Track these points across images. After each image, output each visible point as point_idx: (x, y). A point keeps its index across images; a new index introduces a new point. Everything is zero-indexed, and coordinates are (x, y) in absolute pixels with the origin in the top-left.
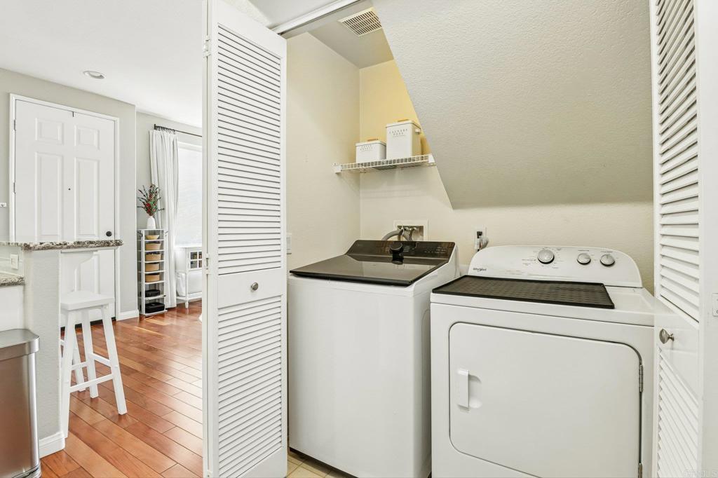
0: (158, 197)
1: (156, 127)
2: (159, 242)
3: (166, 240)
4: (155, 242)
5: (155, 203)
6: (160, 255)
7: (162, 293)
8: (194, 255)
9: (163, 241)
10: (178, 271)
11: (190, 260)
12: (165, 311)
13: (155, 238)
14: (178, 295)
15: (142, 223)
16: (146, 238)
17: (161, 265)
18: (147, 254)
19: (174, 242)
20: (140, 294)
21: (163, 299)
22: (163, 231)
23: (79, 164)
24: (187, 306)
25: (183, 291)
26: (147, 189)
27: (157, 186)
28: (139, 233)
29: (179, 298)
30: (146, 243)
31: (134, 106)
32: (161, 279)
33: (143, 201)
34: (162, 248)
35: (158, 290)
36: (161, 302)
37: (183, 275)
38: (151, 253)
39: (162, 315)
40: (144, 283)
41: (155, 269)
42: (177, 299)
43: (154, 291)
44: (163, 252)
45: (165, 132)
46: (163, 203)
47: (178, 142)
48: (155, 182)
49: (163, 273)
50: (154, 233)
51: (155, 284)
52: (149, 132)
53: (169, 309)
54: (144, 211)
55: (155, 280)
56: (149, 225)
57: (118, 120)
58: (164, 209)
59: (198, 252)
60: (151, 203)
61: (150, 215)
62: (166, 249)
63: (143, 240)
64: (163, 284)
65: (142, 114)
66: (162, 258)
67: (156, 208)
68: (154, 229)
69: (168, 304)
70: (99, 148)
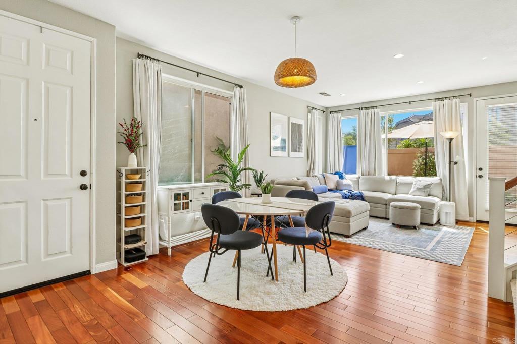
0: (141, 132)
1: (139, 56)
2: (140, 183)
3: (148, 179)
4: (137, 183)
5: (137, 138)
6: (141, 197)
7: (144, 240)
8: (177, 197)
9: (145, 181)
10: (161, 213)
11: (172, 202)
12: (146, 259)
13: (137, 178)
14: (160, 239)
15: (121, 162)
16: (127, 178)
17: (142, 208)
18: (127, 196)
19: (157, 181)
20: (119, 240)
21: (144, 246)
22: (145, 170)
23: (48, 90)
24: (170, 252)
25: (166, 236)
26: (129, 122)
27: (139, 119)
28: (119, 172)
29: (162, 243)
30: (127, 184)
31: (114, 26)
32: (142, 223)
33: (124, 135)
34: (143, 188)
35: (140, 236)
36: (142, 248)
37: (167, 218)
38: (131, 195)
39: (142, 266)
40: (124, 229)
41: (136, 213)
42: (159, 244)
43: (135, 237)
44: (145, 193)
45: (148, 61)
46: (145, 139)
47: (163, 74)
48: (135, 116)
49: (144, 217)
50: (135, 172)
51: (137, 230)
52: (132, 61)
53: (150, 257)
54: (125, 148)
55: (137, 226)
56: (130, 163)
57: (95, 41)
58: (146, 145)
59: (182, 193)
60: (132, 138)
61: (132, 151)
62: (147, 190)
63: (123, 180)
64: (144, 229)
65: (125, 41)
66: (144, 200)
67: (138, 144)
68: (136, 167)
69: (149, 251)
70: (72, 73)
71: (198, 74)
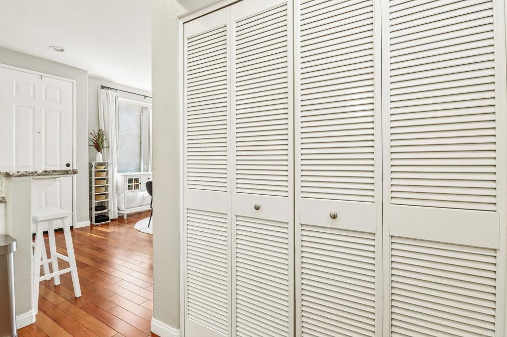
0: (104, 138)
1: (103, 87)
2: (105, 171)
3: (110, 169)
4: (102, 171)
5: (102, 143)
6: (105, 181)
7: (108, 208)
8: (130, 181)
9: (108, 171)
10: (119, 192)
11: (128, 184)
12: (109, 221)
13: (102, 168)
14: (119, 210)
15: (92, 158)
16: (96, 168)
17: (107, 188)
18: (96, 180)
19: (116, 171)
20: (91, 209)
21: (108, 212)
22: (108, 163)
23: (46, 114)
24: (125, 217)
25: (123, 207)
26: (96, 132)
27: (103, 130)
28: (90, 165)
29: (119, 212)
30: (96, 172)
31: (87, 71)
32: (106, 198)
33: (93, 141)
34: (107, 175)
35: (105, 206)
36: (106, 215)
37: (123, 195)
38: (99, 179)
39: (108, 225)
40: (94, 201)
41: (102, 191)
42: (118, 213)
43: (101, 207)
44: (108, 178)
45: (109, 91)
46: (108, 143)
47: (119, 98)
48: (102, 127)
49: (108, 194)
50: (101, 164)
51: (102, 202)
52: (98, 91)
53: (112, 220)
54: (94, 149)
55: (102, 199)
56: (97, 159)
57: (74, 81)
58: (108, 147)
59: (134, 178)
60: (99, 142)
61: (99, 151)
62: (110, 176)
63: (94, 170)
64: (108, 202)
65: (93, 78)
66: (107, 183)
67: (103, 146)
68: (102, 161)
69: (111, 216)
70: (61, 102)
71: (145, 97)
